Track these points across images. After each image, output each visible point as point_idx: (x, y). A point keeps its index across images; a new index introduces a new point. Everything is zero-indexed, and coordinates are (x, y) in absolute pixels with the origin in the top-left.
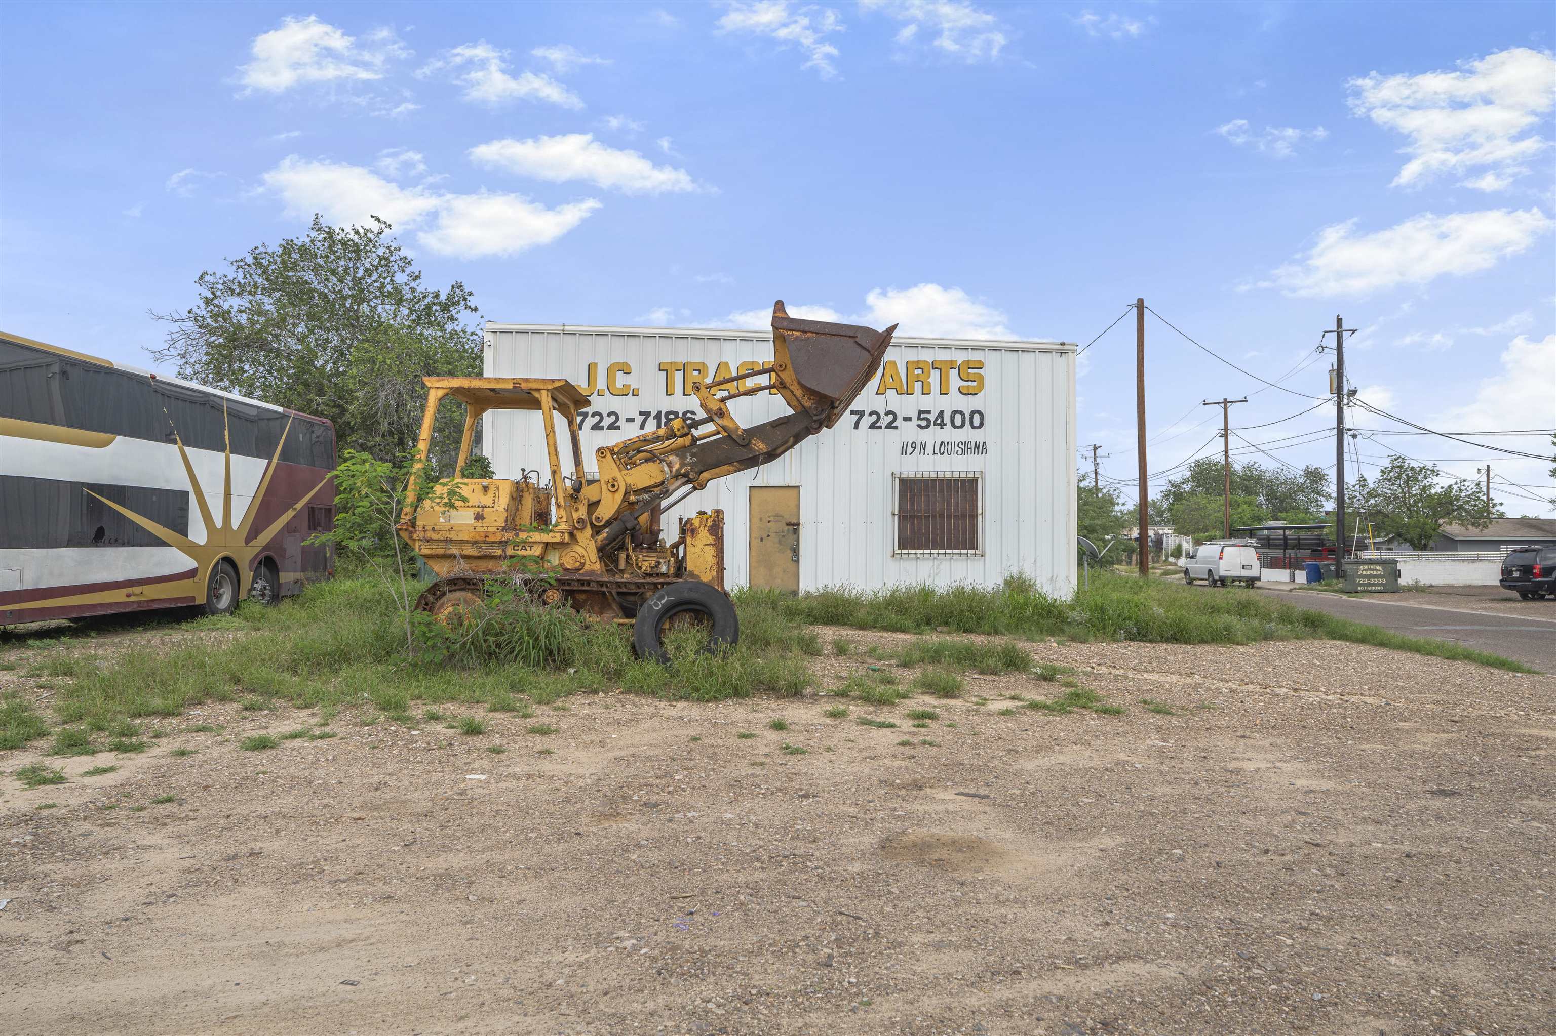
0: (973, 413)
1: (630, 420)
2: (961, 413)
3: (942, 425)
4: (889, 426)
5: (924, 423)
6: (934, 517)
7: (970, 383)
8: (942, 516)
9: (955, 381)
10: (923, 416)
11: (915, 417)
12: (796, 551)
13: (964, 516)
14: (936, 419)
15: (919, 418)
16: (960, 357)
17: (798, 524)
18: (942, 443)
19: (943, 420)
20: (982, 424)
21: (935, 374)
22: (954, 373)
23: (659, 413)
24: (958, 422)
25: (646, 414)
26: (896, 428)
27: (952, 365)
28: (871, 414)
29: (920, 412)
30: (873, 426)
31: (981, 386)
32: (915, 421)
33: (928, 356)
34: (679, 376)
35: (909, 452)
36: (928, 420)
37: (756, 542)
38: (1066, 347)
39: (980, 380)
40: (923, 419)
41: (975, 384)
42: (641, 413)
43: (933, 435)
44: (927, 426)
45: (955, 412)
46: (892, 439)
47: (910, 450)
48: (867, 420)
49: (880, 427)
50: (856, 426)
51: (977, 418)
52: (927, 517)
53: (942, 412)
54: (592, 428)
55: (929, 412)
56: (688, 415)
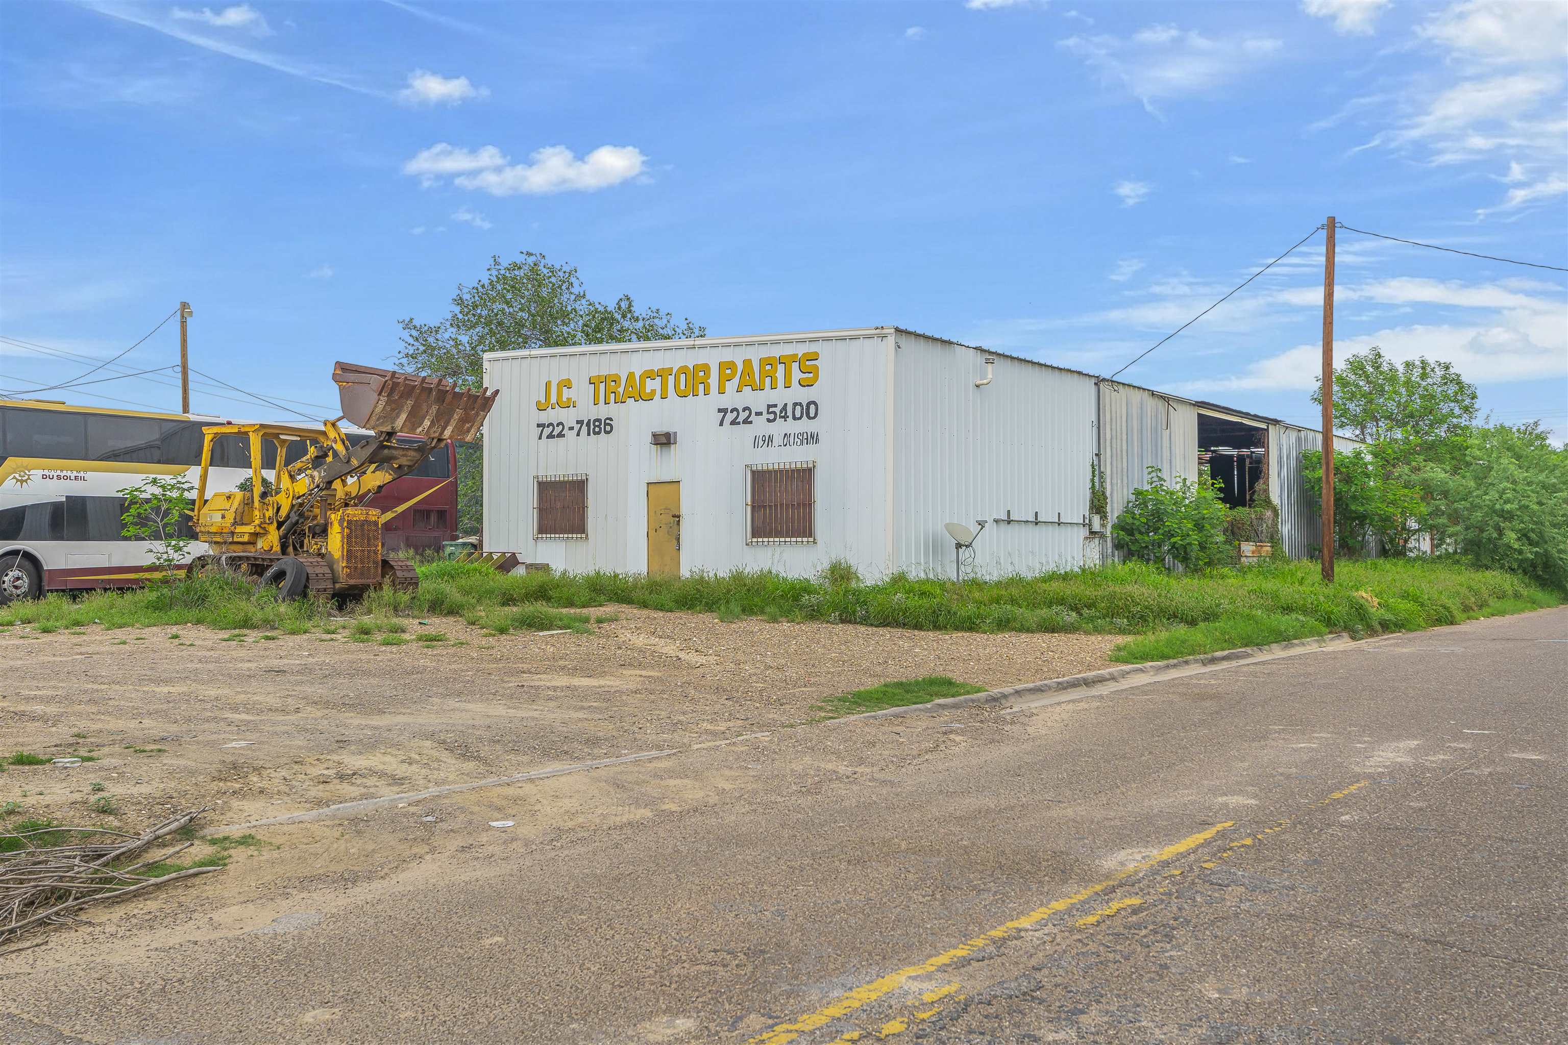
0: (809, 404)
1: (571, 428)
2: (801, 404)
3: (785, 417)
4: (746, 421)
5: (772, 417)
6: (776, 506)
7: (807, 375)
8: (782, 505)
9: (796, 375)
10: (771, 410)
11: (765, 412)
12: (678, 540)
13: (799, 504)
14: (781, 412)
15: (768, 413)
16: (801, 350)
17: (679, 517)
18: (786, 434)
19: (786, 413)
20: (816, 414)
21: (781, 368)
22: (795, 366)
23: (589, 420)
24: (798, 414)
25: (580, 422)
26: (751, 422)
27: (793, 358)
28: (732, 411)
29: (769, 406)
30: (733, 423)
31: (816, 378)
32: (765, 416)
33: (776, 352)
34: (602, 386)
35: (760, 445)
36: (774, 413)
37: (652, 533)
38: (885, 331)
39: (815, 371)
40: (771, 413)
41: (811, 375)
42: (578, 422)
43: (779, 428)
44: (774, 420)
45: (795, 404)
46: (746, 433)
47: (761, 443)
48: (730, 417)
49: (739, 423)
50: (721, 424)
51: (812, 407)
52: (770, 506)
53: (786, 405)
54: (548, 437)
55: (775, 406)
56: (608, 421)
